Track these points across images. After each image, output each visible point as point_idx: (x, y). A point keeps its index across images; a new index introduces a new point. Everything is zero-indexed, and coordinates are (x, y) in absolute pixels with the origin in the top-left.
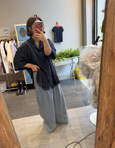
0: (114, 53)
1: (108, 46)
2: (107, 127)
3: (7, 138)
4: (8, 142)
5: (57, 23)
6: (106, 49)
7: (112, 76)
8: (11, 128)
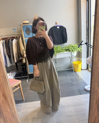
1: (98, 42)
3: (11, 119)
4: (12, 122)
5: (56, 23)
8: (15, 110)
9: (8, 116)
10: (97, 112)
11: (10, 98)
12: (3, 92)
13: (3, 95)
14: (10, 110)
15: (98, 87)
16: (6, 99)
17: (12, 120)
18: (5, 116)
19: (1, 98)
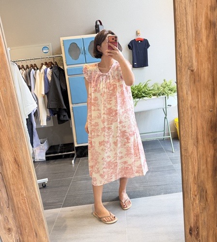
0: (195, 70)
1: (183, 60)
2: (205, 208)
3: (28, 211)
4: (29, 219)
6: (181, 64)
7: (198, 109)
8: (35, 192)
9: (23, 205)
10: (200, 202)
11: (27, 167)
12: (15, 154)
13: (14, 161)
14: (27, 193)
15: (195, 146)
16: (19, 170)
17: (31, 214)
18: (16, 207)
19: (11, 166)
